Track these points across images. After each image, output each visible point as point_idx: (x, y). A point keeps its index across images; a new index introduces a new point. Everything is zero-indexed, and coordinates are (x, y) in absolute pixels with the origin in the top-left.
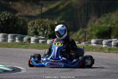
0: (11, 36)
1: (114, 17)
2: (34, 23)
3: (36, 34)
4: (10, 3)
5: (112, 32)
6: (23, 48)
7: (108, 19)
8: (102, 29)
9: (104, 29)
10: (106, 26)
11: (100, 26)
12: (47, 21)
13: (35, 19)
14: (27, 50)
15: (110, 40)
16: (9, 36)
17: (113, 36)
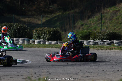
0: (22, 40)
1: (93, 25)
2: (37, 30)
3: (39, 37)
4: (21, 17)
5: (91, 35)
6: (29, 47)
7: (89, 27)
8: (84, 33)
9: (85, 33)
10: (86, 31)
11: (83, 31)
12: (46, 29)
13: (38, 28)
14: (32, 49)
15: (89, 41)
16: (20, 39)
17: (92, 38)
